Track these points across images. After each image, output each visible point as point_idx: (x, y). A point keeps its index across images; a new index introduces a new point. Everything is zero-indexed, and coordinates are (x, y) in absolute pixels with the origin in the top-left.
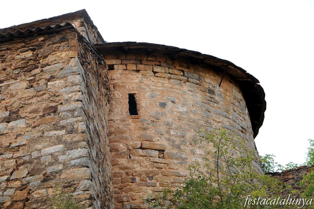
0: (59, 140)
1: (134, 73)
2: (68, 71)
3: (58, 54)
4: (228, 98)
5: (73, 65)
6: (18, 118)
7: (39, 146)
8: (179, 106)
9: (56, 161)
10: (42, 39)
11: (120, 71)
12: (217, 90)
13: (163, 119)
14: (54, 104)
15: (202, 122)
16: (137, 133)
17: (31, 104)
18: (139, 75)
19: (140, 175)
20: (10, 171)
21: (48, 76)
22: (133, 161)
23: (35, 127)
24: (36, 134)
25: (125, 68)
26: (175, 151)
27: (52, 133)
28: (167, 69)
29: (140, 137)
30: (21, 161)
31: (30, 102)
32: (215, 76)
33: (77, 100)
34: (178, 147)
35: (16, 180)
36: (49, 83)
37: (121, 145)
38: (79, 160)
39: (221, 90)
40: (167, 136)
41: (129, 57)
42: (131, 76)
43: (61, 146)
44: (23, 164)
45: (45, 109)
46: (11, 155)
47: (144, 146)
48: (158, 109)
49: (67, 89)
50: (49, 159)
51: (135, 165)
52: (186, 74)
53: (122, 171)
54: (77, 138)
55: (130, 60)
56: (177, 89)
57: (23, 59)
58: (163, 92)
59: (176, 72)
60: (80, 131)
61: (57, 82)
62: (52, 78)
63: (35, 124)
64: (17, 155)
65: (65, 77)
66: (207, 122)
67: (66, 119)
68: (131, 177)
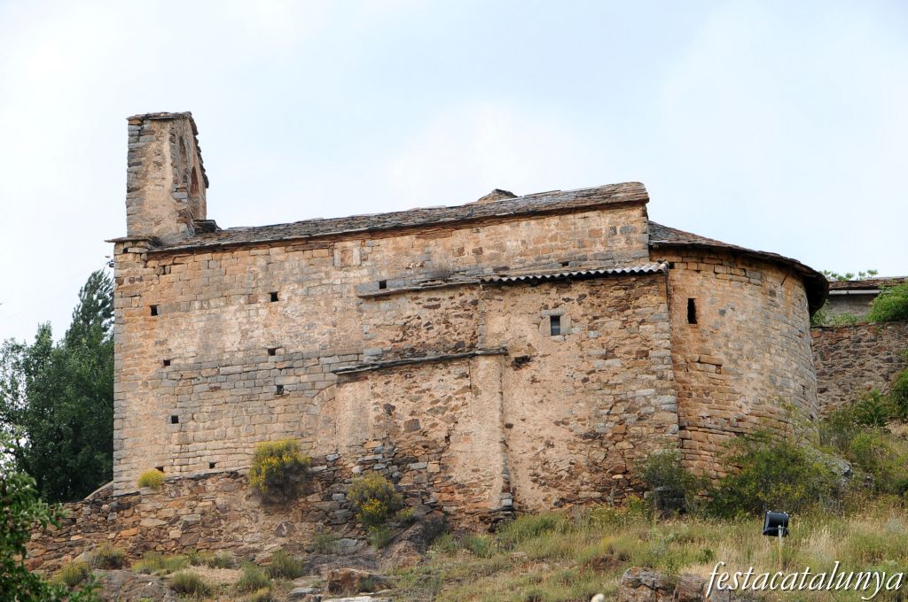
0: (651, 385)
1: (695, 274)
2: (657, 317)
3: (649, 297)
4: (789, 298)
5: (663, 311)
6: (614, 357)
7: (634, 388)
8: (739, 313)
9: (648, 404)
10: (634, 279)
11: (681, 271)
12: (780, 290)
13: (722, 330)
14: (645, 349)
15: (760, 332)
16: (696, 346)
17: (624, 345)
18: (700, 276)
19: (697, 390)
20: (610, 406)
21: (640, 319)
22: (690, 375)
23: (629, 368)
24: (630, 375)
25: (685, 267)
26: (732, 366)
27: (645, 376)
28: (729, 268)
29: (698, 350)
30: (619, 399)
31: (624, 342)
32: (777, 273)
33: (667, 348)
34: (735, 362)
35: (615, 415)
36: (641, 327)
37: (679, 357)
38: (668, 406)
39: (783, 289)
40: (724, 349)
41: (691, 254)
42: (691, 278)
43: (653, 390)
44: (620, 401)
45: (638, 352)
46: (609, 392)
47: (702, 360)
48: (717, 318)
49: (658, 335)
50: (643, 401)
51: (693, 380)
52: (748, 274)
53: (679, 385)
54: (667, 384)
55: (691, 257)
56: (737, 293)
57: (616, 298)
58: (723, 297)
59: (738, 272)
60: (669, 378)
61: (649, 326)
62: (642, 322)
63: (630, 366)
64: (614, 392)
65: (654, 323)
66: (765, 331)
67: (658, 364)
68: (688, 391)
